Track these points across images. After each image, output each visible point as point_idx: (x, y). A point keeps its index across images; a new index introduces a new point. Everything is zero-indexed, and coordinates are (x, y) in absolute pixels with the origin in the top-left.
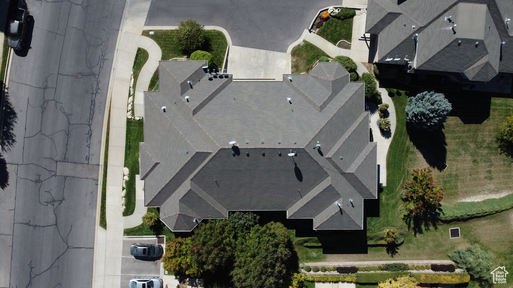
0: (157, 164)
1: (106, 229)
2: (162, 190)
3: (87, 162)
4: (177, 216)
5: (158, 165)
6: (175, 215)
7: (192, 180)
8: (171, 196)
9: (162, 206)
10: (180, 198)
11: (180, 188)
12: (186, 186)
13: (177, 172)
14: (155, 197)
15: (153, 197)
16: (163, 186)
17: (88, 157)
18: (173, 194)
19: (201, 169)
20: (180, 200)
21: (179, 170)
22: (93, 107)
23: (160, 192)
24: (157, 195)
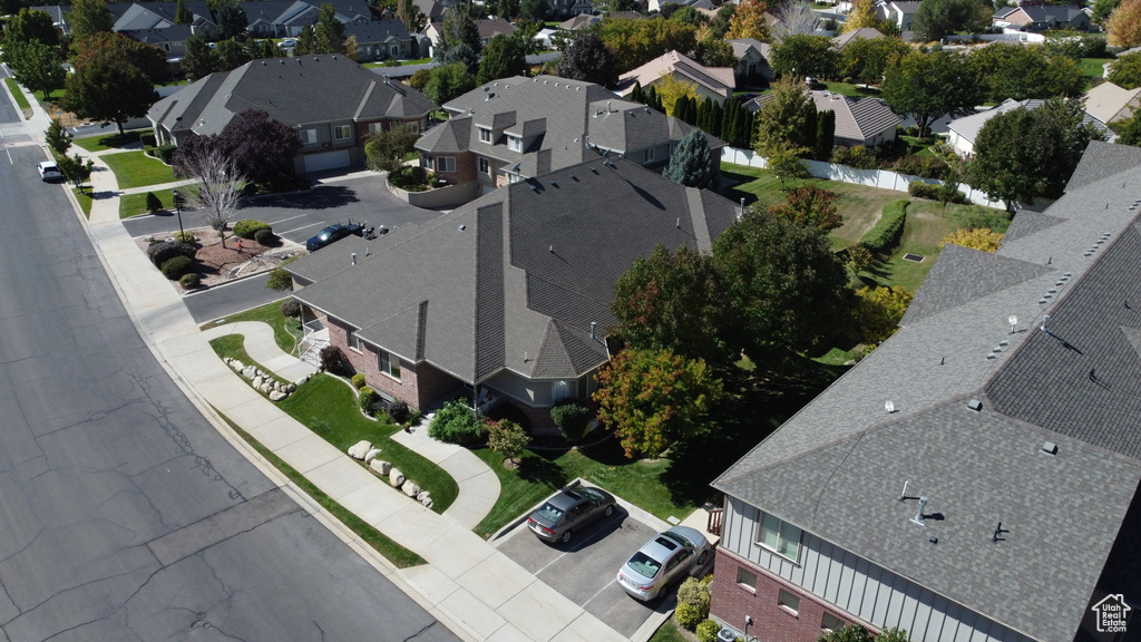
0: (424, 305)
1: (424, 562)
2: (478, 318)
3: (240, 499)
4: (554, 326)
5: (429, 306)
6: (549, 329)
7: (512, 263)
8: (506, 326)
9: (507, 362)
10: (526, 304)
11: (508, 295)
12: (515, 280)
13: (475, 263)
14: (477, 343)
15: (474, 347)
16: (473, 309)
17: (234, 492)
18: (507, 318)
19: (511, 236)
20: (529, 306)
21: (475, 257)
22: (173, 432)
23: (478, 326)
24: (477, 336)
